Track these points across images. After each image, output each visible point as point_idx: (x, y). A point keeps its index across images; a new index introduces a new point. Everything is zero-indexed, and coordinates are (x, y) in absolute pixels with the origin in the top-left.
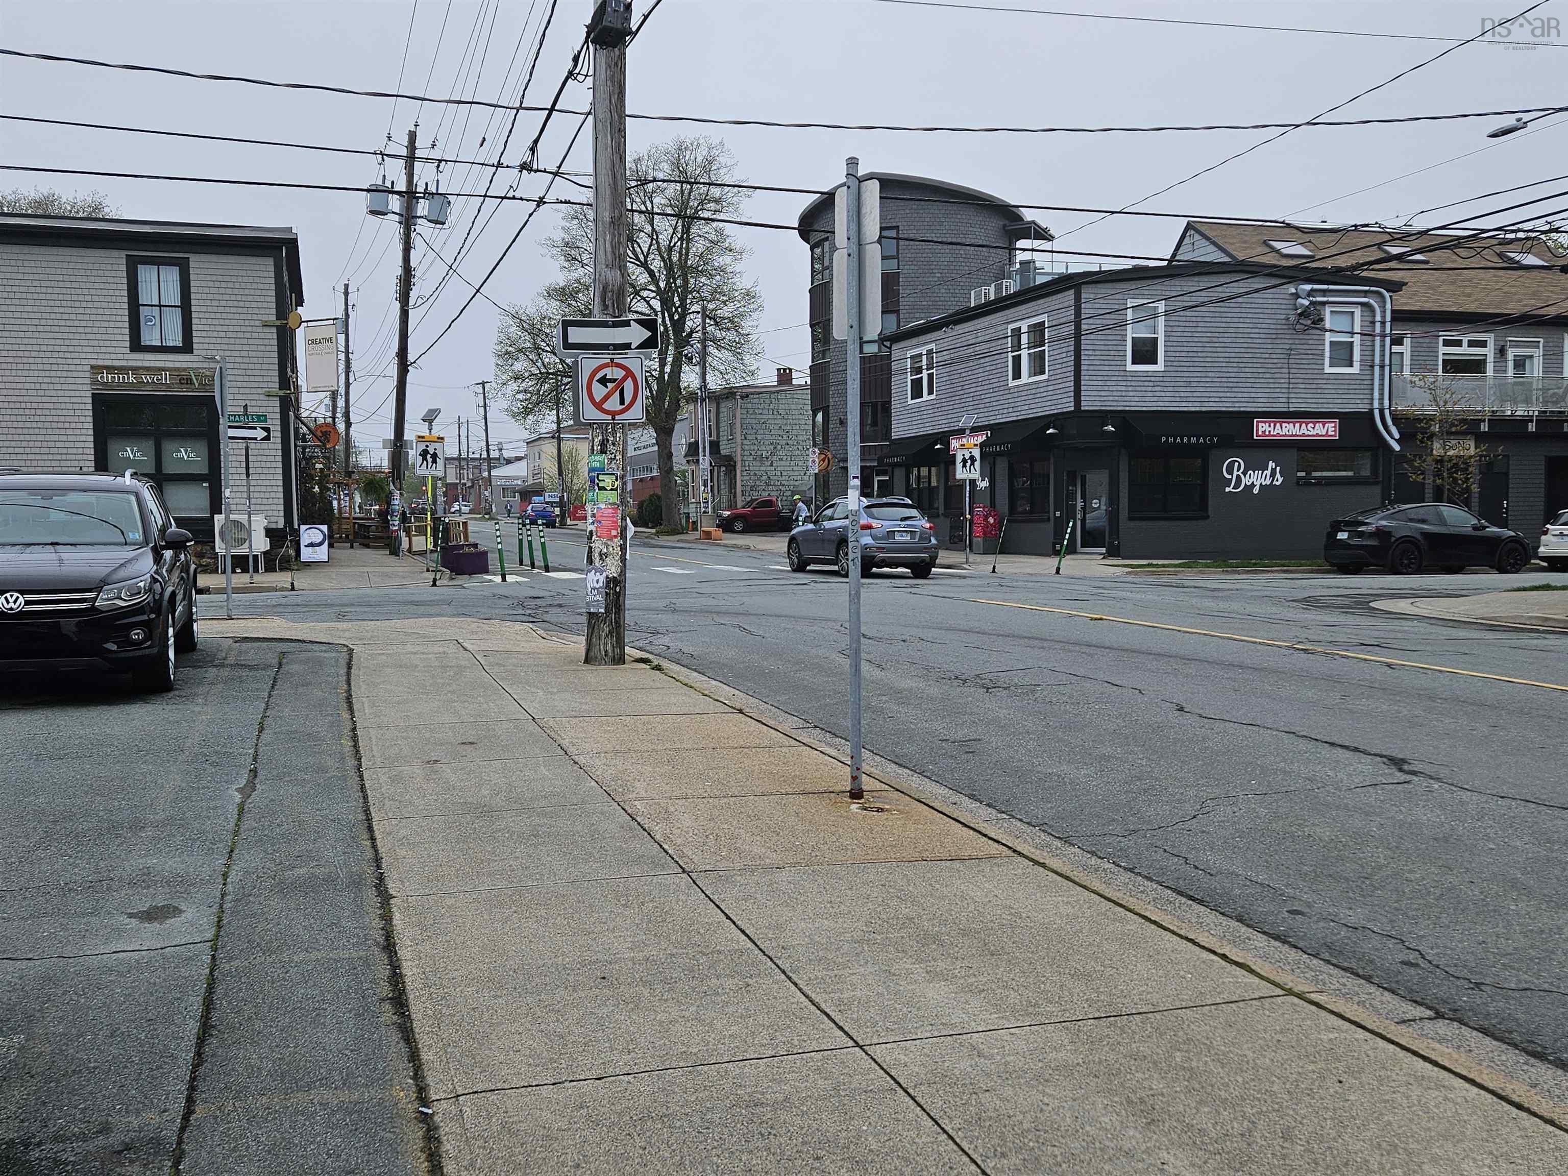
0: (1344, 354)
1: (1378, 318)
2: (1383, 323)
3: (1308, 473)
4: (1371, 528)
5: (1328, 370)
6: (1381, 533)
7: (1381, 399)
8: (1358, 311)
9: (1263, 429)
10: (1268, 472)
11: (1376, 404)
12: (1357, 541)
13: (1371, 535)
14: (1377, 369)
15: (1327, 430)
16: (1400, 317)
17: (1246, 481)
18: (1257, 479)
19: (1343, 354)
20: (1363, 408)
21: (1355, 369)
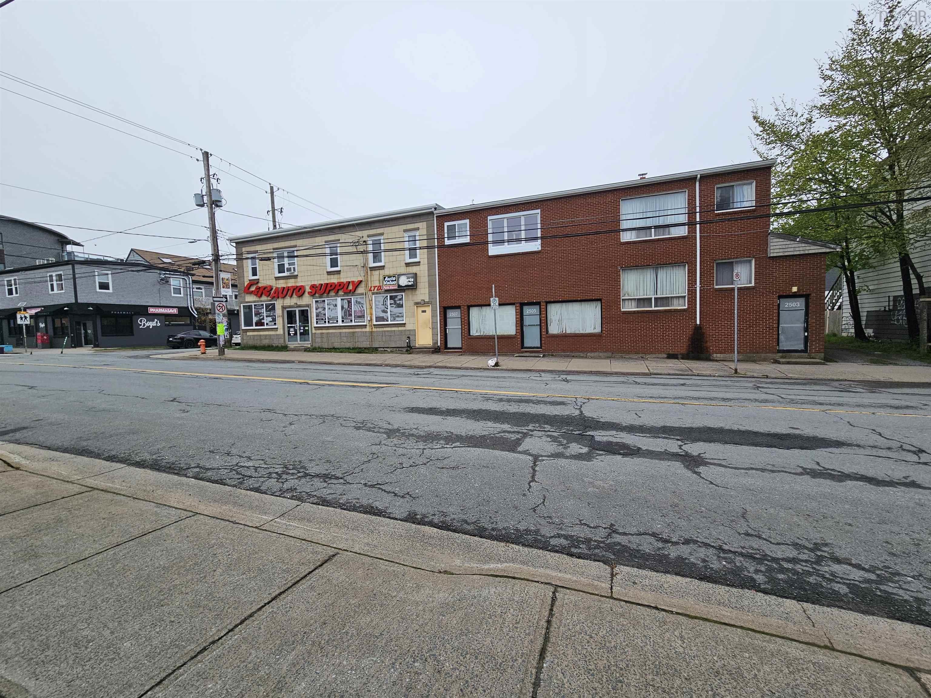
0: (179, 291)
1: (188, 282)
2: (190, 284)
3: (170, 323)
4: (178, 337)
5: (173, 295)
6: (180, 338)
7: (191, 303)
8: (181, 280)
9: (152, 310)
10: (155, 322)
11: (189, 305)
12: (175, 340)
13: (179, 339)
14: (189, 296)
15: (175, 311)
16: (194, 282)
17: (147, 325)
18: (151, 324)
19: (177, 291)
20: (186, 306)
21: (182, 295)
